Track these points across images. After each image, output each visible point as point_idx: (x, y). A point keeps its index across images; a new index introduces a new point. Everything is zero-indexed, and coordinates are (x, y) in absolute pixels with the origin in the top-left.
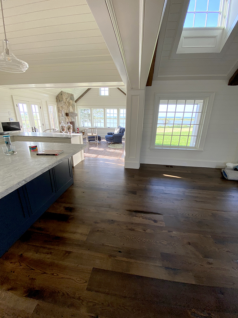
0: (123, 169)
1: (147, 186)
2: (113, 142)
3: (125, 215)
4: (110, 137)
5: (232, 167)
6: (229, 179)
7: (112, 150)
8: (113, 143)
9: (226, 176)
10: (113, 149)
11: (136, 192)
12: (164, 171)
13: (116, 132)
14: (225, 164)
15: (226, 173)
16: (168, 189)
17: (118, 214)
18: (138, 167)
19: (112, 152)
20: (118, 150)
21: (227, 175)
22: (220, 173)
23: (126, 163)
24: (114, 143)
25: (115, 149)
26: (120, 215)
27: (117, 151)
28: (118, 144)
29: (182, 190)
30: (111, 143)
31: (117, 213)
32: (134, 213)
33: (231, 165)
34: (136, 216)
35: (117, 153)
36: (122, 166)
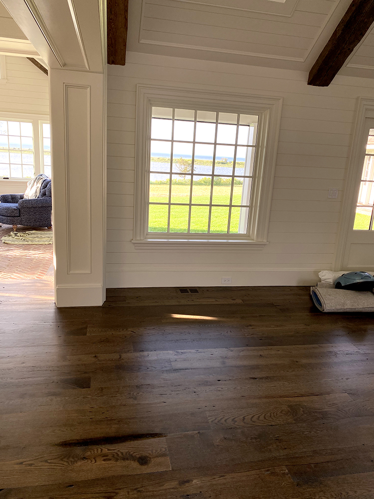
0: (51, 311)
1: (124, 356)
2: (19, 226)
3: (46, 461)
4: (8, 209)
5: (331, 281)
6: (325, 311)
7: (17, 253)
8: (18, 230)
9: (320, 304)
10: (19, 246)
11: (89, 379)
12: (174, 304)
13: (31, 193)
14: (316, 273)
15: (319, 296)
16: (183, 356)
17: (21, 463)
18: (99, 300)
19: (16, 258)
20: (38, 249)
21: (322, 300)
22: (307, 298)
23: (59, 292)
24: (24, 230)
25: (27, 247)
26: (31, 465)
27: (33, 252)
28: (40, 230)
29: (219, 352)
30: (12, 230)
31: (21, 460)
32: (78, 450)
33: (328, 276)
34: (84, 458)
35: (32, 260)
36: (49, 300)
